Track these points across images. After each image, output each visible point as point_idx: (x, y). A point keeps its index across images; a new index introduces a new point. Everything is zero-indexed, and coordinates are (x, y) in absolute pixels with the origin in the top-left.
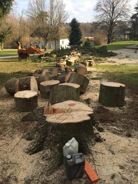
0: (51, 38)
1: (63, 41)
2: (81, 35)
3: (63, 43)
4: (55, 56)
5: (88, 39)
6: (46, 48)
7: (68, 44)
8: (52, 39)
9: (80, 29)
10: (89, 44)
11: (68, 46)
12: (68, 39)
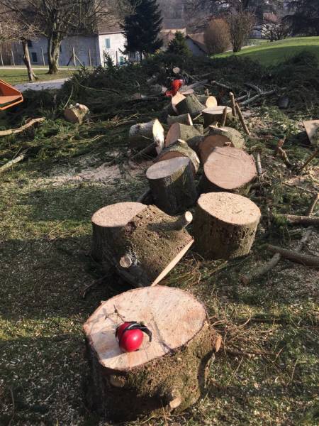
0: (70, 25)
1: (108, 41)
2: (160, 22)
3: (108, 46)
4: (80, 111)
5: (177, 35)
6: (54, 63)
7: (123, 49)
8: (73, 29)
9: (156, 4)
10: (182, 47)
11: (124, 53)
12: (122, 33)
